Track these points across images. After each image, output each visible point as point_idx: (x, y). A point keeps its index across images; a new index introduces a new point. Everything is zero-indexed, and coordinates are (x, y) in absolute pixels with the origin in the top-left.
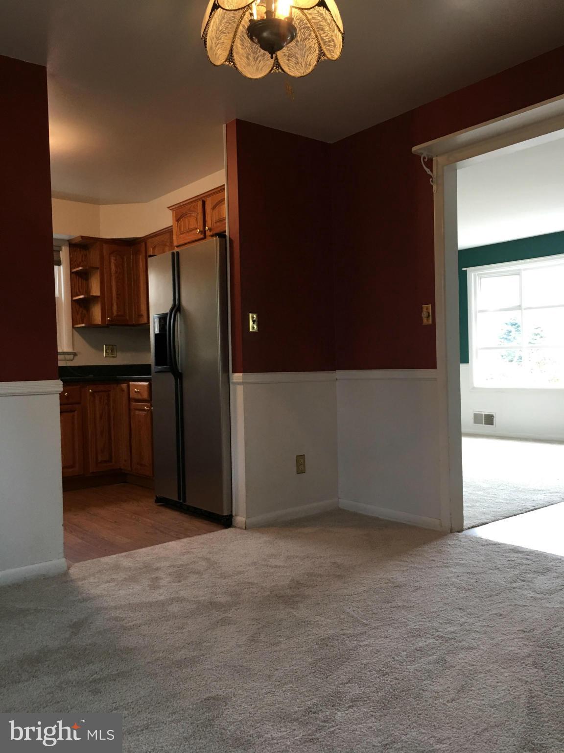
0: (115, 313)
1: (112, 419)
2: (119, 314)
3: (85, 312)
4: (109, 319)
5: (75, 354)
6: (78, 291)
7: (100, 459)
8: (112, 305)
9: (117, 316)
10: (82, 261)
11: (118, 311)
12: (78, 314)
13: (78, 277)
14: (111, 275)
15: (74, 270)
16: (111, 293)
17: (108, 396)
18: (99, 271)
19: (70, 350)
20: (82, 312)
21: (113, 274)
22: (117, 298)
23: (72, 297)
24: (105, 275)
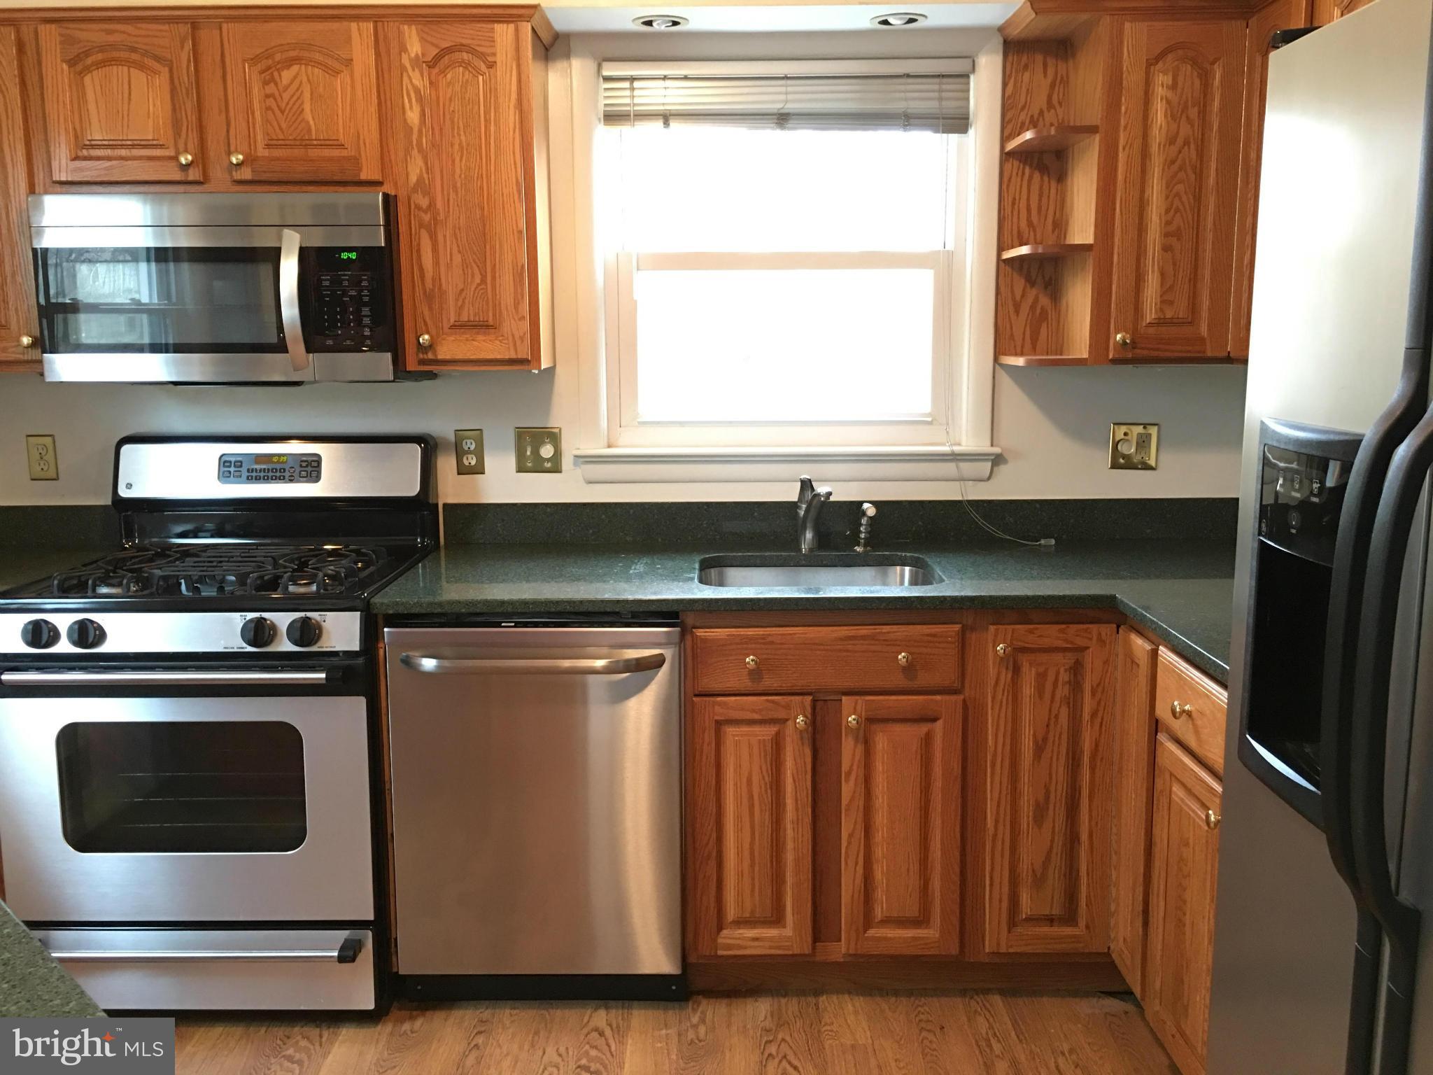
0: (1150, 315)
1: (1086, 759)
2: (1169, 314)
3: (1044, 301)
4: (1119, 337)
5: (997, 460)
6: (1024, 224)
7: (1027, 904)
8: (1139, 279)
9: (1160, 322)
10: (1050, 105)
11: (1165, 300)
12: (1017, 312)
13: (1027, 170)
14: (1145, 154)
15: (1011, 146)
16: (1141, 229)
17: (1077, 669)
18: (1097, 138)
19: (982, 445)
20: (1036, 300)
21: (1154, 148)
22: (1166, 248)
23: (1001, 249)
24: (1122, 156)
